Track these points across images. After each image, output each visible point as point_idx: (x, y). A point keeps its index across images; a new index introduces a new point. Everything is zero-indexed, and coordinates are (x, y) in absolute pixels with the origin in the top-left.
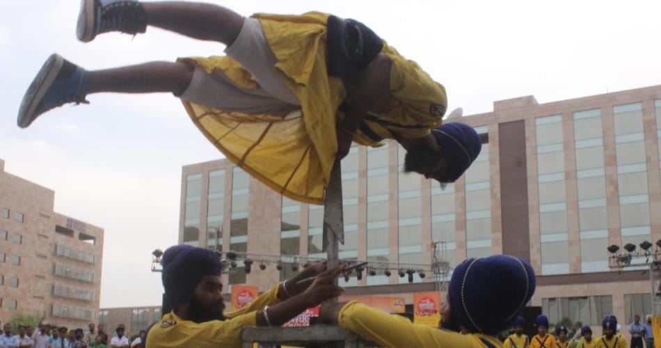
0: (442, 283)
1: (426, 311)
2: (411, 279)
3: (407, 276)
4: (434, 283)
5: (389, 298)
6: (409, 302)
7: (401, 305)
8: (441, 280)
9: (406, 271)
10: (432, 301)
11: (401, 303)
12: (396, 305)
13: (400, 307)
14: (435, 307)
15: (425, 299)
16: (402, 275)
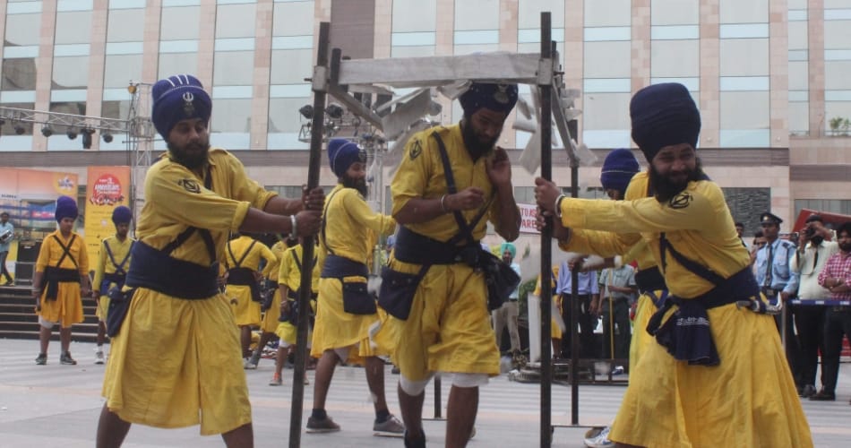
0: (141, 152)
1: (106, 197)
2: (87, 143)
3: (80, 137)
4: (129, 152)
5: (51, 173)
6: (82, 182)
7: (71, 186)
8: (142, 148)
9: (79, 130)
10: (116, 181)
11: (71, 182)
12: (61, 185)
13: (69, 188)
14: (120, 191)
15: (105, 177)
16: (72, 136)
